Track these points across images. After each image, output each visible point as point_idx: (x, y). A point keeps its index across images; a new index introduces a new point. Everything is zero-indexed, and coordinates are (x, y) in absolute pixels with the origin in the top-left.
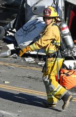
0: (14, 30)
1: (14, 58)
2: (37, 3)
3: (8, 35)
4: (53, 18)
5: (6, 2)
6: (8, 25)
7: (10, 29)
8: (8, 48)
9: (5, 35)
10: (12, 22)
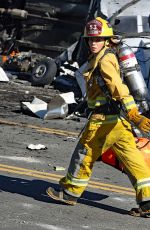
0: (75, 65)
1: (74, 120)
2: (120, 11)
3: (61, 74)
4: (105, 39)
5: (58, 10)
6: (62, 55)
7: (66, 63)
8: (63, 101)
9: (57, 75)
10: (71, 49)
